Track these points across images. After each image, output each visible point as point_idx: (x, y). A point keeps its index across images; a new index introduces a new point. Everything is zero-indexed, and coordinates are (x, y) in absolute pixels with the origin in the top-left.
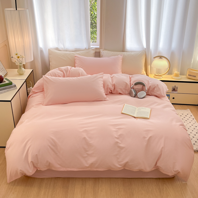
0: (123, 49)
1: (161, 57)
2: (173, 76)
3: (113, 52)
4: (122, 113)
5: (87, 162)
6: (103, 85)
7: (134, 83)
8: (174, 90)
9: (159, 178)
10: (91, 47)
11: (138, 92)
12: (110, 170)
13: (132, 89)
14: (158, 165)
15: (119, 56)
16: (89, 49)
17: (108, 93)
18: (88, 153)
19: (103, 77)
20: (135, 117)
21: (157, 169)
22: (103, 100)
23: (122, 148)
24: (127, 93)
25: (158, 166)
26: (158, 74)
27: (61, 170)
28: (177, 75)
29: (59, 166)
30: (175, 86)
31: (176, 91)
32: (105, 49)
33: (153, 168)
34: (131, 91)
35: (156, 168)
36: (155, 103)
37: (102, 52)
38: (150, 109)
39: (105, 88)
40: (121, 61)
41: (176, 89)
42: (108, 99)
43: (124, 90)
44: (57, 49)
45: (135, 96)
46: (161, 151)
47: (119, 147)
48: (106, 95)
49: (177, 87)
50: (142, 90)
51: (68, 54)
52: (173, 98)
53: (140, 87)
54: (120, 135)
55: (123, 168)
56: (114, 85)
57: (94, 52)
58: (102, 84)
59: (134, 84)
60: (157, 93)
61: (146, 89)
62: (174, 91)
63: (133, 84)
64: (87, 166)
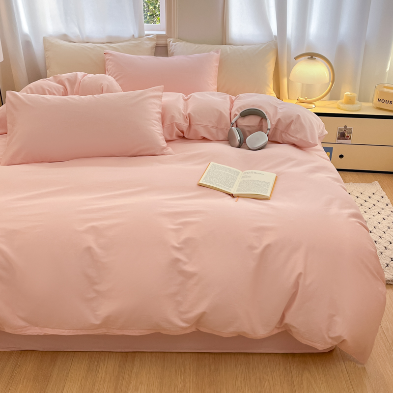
0: (223, 38)
1: (312, 56)
2: (342, 103)
3: (197, 46)
4: (201, 185)
5: (97, 313)
6: (159, 116)
7: (238, 111)
8: (343, 136)
9: (293, 355)
10: (146, 32)
11: (247, 133)
12: (160, 333)
13: (233, 128)
14: (287, 320)
15: (212, 53)
16: (140, 37)
17: (174, 137)
18: (97, 287)
19: (160, 97)
20: (232, 196)
21: (285, 333)
22: (157, 154)
23: (189, 276)
24: (222, 137)
25: (286, 324)
26: (304, 99)
27: (27, 332)
28: (350, 101)
29: (22, 323)
30: (345, 127)
31: (348, 138)
32: (180, 39)
33: (276, 327)
34: (231, 131)
35: (284, 330)
36: (290, 159)
37: (172, 45)
38: (275, 175)
39: (165, 125)
40: (217, 65)
41: (346, 134)
42: (170, 150)
43: (214, 131)
44: (65, 37)
45: (242, 144)
46: (297, 284)
47: (182, 273)
48: (167, 141)
49: (351, 130)
50: (260, 128)
51: (89, 48)
52: (341, 156)
53: (253, 121)
54: (187, 241)
55: (194, 329)
56: (189, 118)
57: (153, 44)
58: (158, 113)
59: (238, 114)
60: (297, 138)
61: (269, 127)
62: (342, 138)
63: (236, 115)
64: (98, 322)
